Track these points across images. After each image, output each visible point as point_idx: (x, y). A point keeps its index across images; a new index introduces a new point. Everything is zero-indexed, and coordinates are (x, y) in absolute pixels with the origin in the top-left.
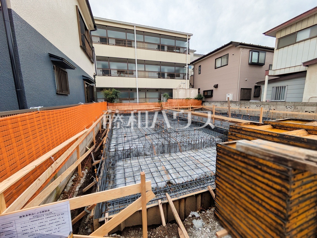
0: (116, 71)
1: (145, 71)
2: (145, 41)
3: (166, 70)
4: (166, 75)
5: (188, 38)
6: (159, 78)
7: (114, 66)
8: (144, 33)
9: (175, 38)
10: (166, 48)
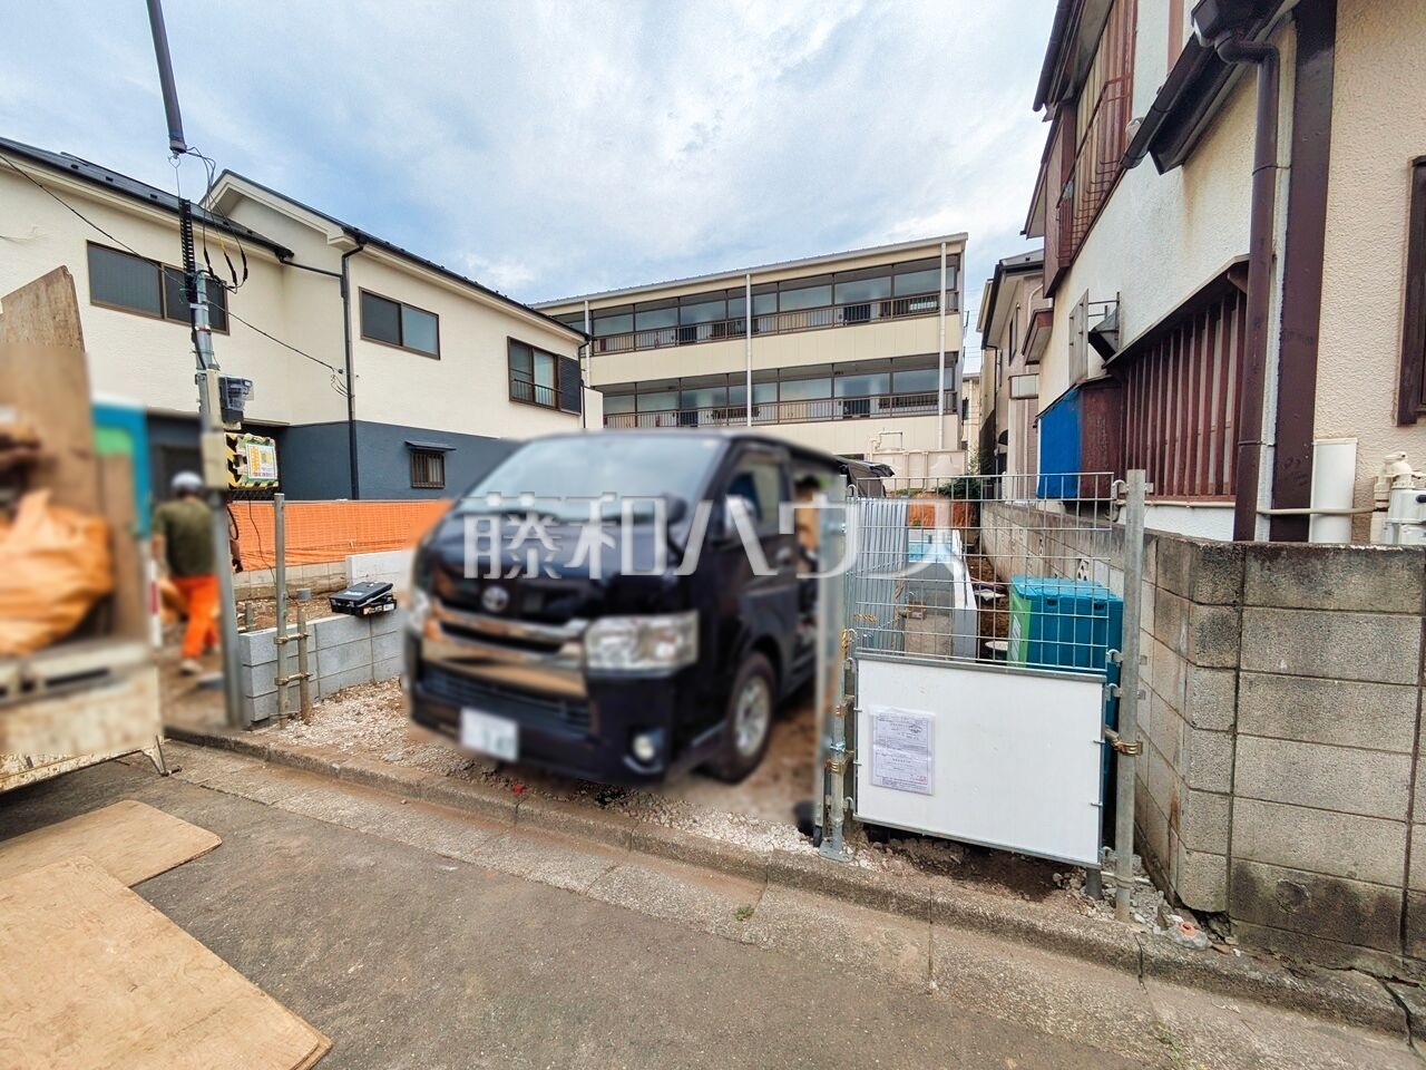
0: (710, 413)
1: (779, 401)
2: (781, 310)
3: (875, 386)
4: (874, 405)
5: (944, 252)
6: (847, 417)
7: (705, 400)
8: (778, 288)
9: (893, 270)
10: (875, 311)
